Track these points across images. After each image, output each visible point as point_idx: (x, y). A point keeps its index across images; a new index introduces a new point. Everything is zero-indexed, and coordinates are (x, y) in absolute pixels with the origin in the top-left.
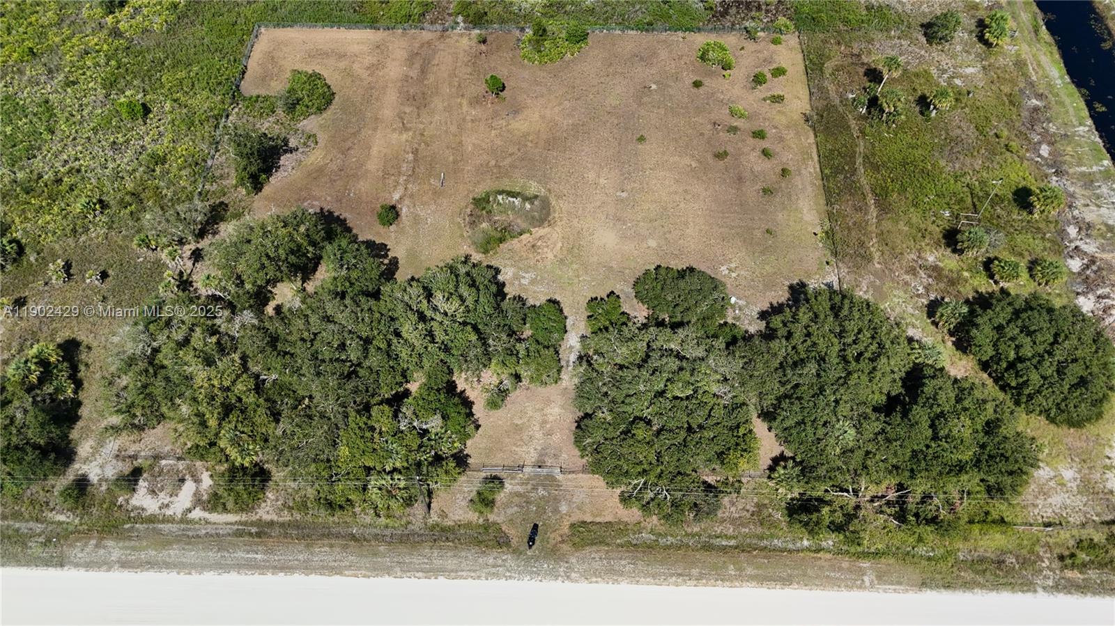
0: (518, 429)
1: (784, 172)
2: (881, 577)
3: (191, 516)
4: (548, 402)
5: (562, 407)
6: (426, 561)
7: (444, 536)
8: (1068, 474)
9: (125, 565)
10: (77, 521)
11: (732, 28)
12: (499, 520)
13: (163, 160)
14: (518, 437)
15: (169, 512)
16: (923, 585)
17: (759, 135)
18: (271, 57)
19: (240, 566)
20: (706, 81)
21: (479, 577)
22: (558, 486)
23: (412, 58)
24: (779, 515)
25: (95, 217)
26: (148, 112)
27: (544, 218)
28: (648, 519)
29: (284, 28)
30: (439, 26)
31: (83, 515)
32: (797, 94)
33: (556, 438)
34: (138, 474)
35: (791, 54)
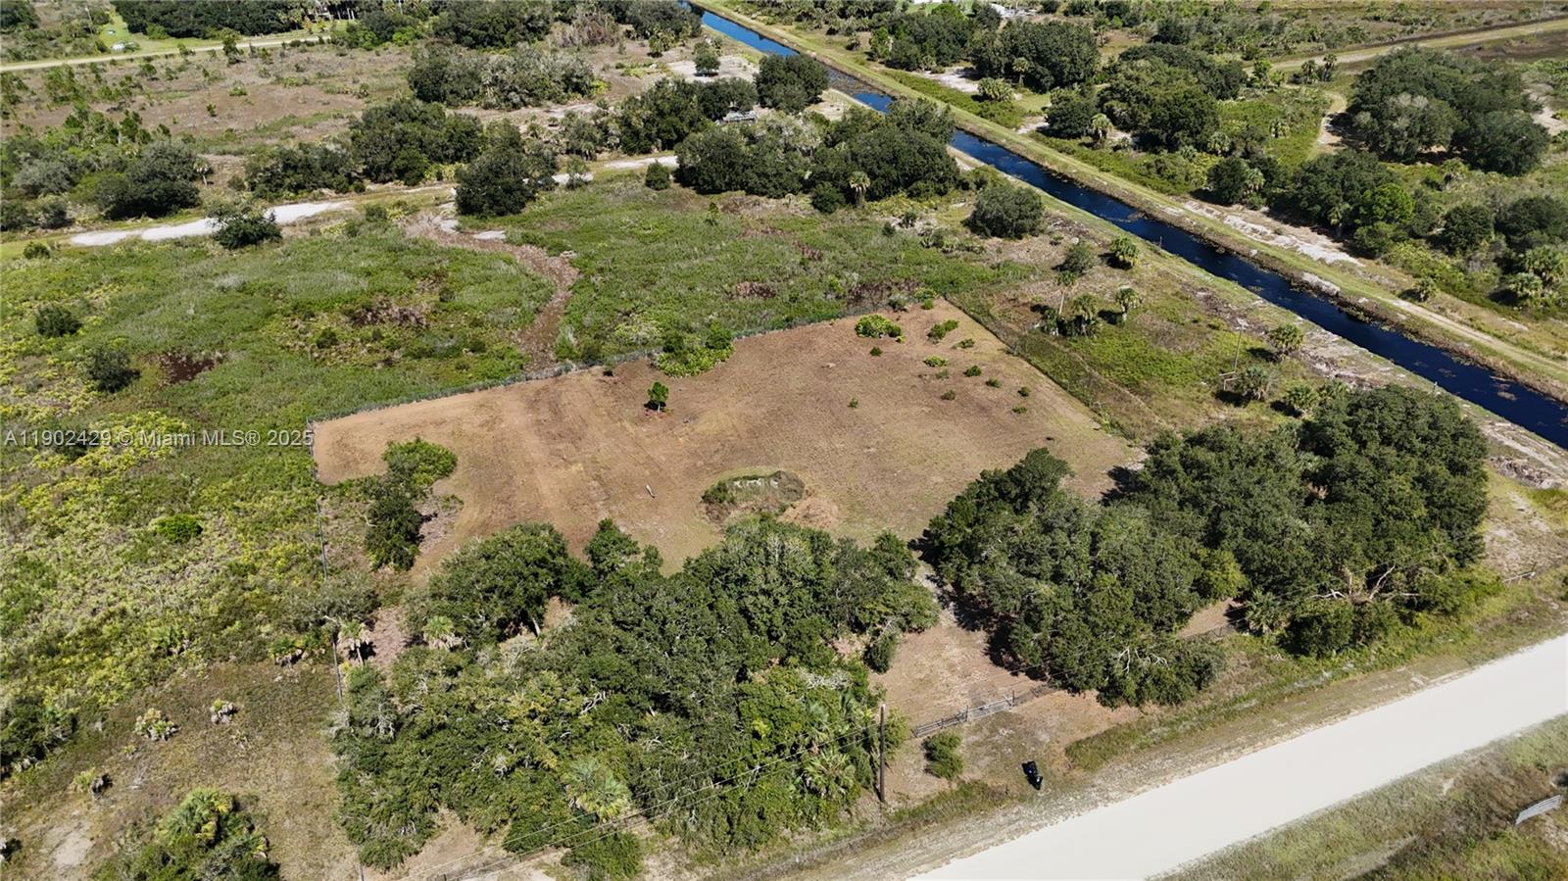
0: (926, 683)
1: (1023, 393)
2: (1429, 673)
4: (940, 646)
5: (960, 645)
6: (920, 851)
7: (916, 819)
11: (876, 306)
12: (977, 775)
13: (252, 569)
14: (932, 691)
16: (1471, 664)
17: (974, 372)
18: (344, 445)
20: (883, 349)
21: (1002, 841)
22: (1019, 719)
23: (533, 405)
24: (1279, 657)
25: (182, 650)
26: (200, 530)
27: (796, 490)
28: (1146, 709)
29: (344, 415)
30: (548, 372)
32: (981, 336)
33: (978, 676)
35: (950, 312)
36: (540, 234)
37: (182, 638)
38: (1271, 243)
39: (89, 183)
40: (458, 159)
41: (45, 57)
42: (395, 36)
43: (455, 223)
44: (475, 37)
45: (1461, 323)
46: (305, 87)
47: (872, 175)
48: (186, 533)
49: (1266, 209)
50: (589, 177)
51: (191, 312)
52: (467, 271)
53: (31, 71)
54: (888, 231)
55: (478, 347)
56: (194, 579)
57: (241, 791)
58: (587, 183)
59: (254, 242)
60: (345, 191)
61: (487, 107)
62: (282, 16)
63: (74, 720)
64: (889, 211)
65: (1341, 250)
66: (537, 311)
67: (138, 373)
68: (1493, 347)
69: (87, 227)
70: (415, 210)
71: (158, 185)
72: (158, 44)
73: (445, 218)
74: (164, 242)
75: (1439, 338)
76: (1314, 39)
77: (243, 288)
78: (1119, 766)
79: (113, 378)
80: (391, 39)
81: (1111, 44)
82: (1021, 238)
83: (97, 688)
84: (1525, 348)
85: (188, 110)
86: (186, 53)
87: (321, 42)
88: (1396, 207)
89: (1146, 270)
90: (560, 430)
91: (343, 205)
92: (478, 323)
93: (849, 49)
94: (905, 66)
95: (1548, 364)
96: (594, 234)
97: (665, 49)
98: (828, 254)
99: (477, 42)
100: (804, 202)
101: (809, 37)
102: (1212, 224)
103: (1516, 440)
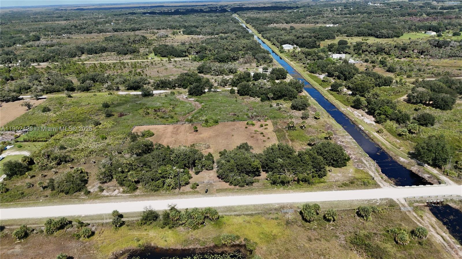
0: (203, 177)
1: (268, 138)
2: (294, 192)
3: (117, 195)
4: (210, 173)
6: (179, 197)
8: (339, 175)
9: (100, 203)
10: (87, 198)
11: (255, 120)
12: (198, 190)
13: (110, 145)
15: (112, 194)
16: (305, 192)
17: (262, 133)
18: (138, 129)
19: (130, 201)
20: (248, 127)
21: (193, 198)
22: (213, 184)
23: (174, 128)
24: (269, 184)
25: (93, 153)
26: (106, 138)
27: (208, 147)
28: (236, 187)
29: (141, 125)
30: (181, 123)
31: (89, 197)
32: (271, 128)
33: (213, 178)
34: (103, 190)
35: (269, 122)
36: (200, 100)
37: (93, 151)
38: (359, 118)
39: (127, 83)
41: (136, 59)
42: (204, 59)
43: (187, 96)
44: (220, 60)
45: (384, 139)
46: (179, 69)
47: (274, 94)
48: (104, 138)
49: (367, 111)
50: (218, 90)
52: (181, 105)
53: (132, 62)
54: (271, 106)
56: (101, 145)
57: (89, 171)
58: (218, 92)
59: (148, 96)
60: (171, 89)
61: (212, 75)
62: (184, 54)
63: (73, 160)
64: (274, 104)
65: (374, 121)
66: (188, 113)
67: (114, 115)
68: (386, 144)
69: (122, 91)
70: (181, 93)
71: (136, 84)
72: (158, 58)
74: (132, 95)
75: (376, 141)
76: (433, 73)
77: (140, 104)
78: (223, 193)
79: (109, 115)
82: (300, 111)
83: (79, 156)
84: (394, 145)
85: (154, 71)
86: (162, 60)
87: (190, 59)
88: (386, 112)
89: (322, 120)
90: (175, 133)
91: (168, 91)
92: (176, 114)
93: (304, 68)
94: (313, 72)
95: (395, 149)
96: (211, 101)
97: (260, 65)
98: (255, 109)
99: (220, 61)
100: (259, 99)
101: (298, 65)
102: (350, 113)
103: (366, 161)
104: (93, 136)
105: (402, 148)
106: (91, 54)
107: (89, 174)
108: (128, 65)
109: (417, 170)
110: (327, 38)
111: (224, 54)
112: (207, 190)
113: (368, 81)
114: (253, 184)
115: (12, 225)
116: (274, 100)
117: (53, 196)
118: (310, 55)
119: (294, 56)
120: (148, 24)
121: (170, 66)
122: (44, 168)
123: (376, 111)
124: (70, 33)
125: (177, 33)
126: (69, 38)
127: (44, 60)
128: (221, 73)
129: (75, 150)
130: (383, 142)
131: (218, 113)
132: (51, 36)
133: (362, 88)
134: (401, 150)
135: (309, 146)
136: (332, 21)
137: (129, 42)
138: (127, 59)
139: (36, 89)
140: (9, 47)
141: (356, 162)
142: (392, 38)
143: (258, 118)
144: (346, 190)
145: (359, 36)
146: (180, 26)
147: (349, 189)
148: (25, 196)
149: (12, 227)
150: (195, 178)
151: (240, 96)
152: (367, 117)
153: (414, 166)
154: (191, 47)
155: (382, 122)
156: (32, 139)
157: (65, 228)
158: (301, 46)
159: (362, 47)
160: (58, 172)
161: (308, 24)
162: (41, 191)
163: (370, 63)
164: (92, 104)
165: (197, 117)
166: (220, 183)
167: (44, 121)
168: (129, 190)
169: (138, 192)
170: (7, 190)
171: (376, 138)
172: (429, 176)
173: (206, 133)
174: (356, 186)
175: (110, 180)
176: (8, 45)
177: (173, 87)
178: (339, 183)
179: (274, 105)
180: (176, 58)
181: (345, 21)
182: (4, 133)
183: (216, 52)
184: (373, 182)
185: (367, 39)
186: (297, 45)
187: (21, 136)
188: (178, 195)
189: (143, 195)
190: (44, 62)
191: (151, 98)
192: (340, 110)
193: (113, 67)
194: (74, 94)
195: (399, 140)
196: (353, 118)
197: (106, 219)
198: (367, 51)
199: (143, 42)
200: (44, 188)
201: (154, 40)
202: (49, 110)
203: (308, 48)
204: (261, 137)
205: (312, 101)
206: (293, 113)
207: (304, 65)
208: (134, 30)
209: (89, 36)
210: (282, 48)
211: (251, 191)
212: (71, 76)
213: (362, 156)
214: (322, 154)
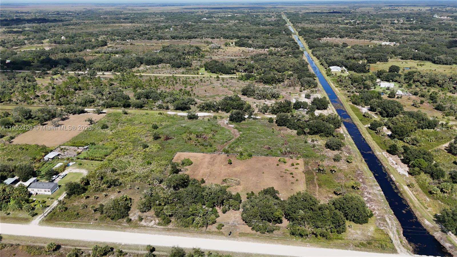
0: (229, 217)
1: (297, 180)
2: (311, 245)
3: (153, 226)
4: (236, 213)
5: (239, 214)
6: (205, 236)
8: (359, 232)
9: (138, 232)
10: (128, 226)
11: (287, 156)
12: (223, 231)
13: (154, 171)
15: (149, 225)
16: (321, 247)
17: (292, 174)
18: (179, 157)
19: (163, 234)
20: (280, 165)
21: (217, 239)
22: (237, 227)
23: (211, 158)
24: (288, 234)
25: (138, 179)
26: (151, 163)
27: (239, 184)
28: (257, 233)
29: (183, 152)
30: (218, 153)
31: (130, 224)
32: (301, 168)
33: (237, 219)
34: (142, 219)
35: (301, 161)
36: (239, 127)
37: (138, 177)
38: (393, 166)
39: (176, 103)
40: (238, 109)
41: (188, 74)
42: (250, 79)
43: (227, 122)
44: (265, 81)
45: (414, 195)
46: (225, 88)
47: (311, 129)
48: (149, 163)
49: (402, 158)
50: (258, 117)
51: (174, 129)
52: (221, 132)
53: (183, 77)
54: (306, 142)
55: (211, 146)
56: (146, 170)
57: (132, 198)
58: (257, 119)
59: (192, 119)
60: (215, 112)
61: (255, 98)
62: (232, 71)
63: (121, 183)
64: (309, 139)
65: (408, 172)
66: (226, 142)
67: (160, 138)
68: (414, 201)
69: (171, 111)
70: (223, 118)
71: (184, 105)
72: (208, 74)
73: (227, 121)
74: (180, 116)
75: (405, 196)
77: (185, 127)
78: (244, 238)
79: (156, 138)
80: (249, 79)
81: (420, 107)
82: (334, 150)
83: (126, 180)
84: (422, 204)
85: (202, 90)
86: (211, 77)
87: (237, 78)
88: (420, 165)
89: (354, 164)
90: (212, 164)
91: (212, 114)
92: (215, 142)
93: (348, 97)
94: (356, 104)
95: (422, 208)
96: (249, 129)
97: (304, 90)
98: (289, 144)
99: (265, 83)
100: (295, 132)
101: (343, 92)
102: (384, 158)
103: (390, 219)
104: (140, 159)
105: (430, 209)
106: (149, 65)
107: (132, 201)
108: (180, 80)
109: (440, 236)
110: (379, 60)
111: (270, 75)
112: (231, 232)
113: (410, 123)
114: (274, 232)
115: (67, 245)
116: (310, 134)
117: (102, 219)
118: (356, 83)
119: (340, 81)
120: (203, 32)
121: (217, 84)
122: (97, 190)
123: (411, 161)
124: (133, 39)
125: (229, 44)
126: (131, 44)
127: (108, 70)
128: (263, 97)
129: (124, 174)
130: (412, 198)
131: (254, 144)
132: (117, 41)
133: (401, 131)
134: (428, 210)
135: (335, 195)
136: (389, 37)
137: (183, 53)
138: (180, 74)
139: (99, 102)
140: (80, 51)
141: (379, 219)
142: (450, 64)
143: (291, 155)
144: (362, 251)
145: (414, 60)
146: (233, 36)
147: (365, 251)
148: (79, 217)
149: (66, 247)
150: (222, 218)
151: (278, 127)
152: (401, 166)
153: (437, 231)
154: (240, 65)
155: (416, 175)
156: (91, 158)
157: (108, 255)
158: (349, 69)
159: (413, 76)
160: (107, 195)
161: (363, 40)
162: (93, 214)
163: (419, 96)
164: (143, 123)
165: (234, 147)
166: (244, 226)
167: (102, 138)
168: (163, 223)
169: (170, 226)
170: (66, 209)
171: (406, 193)
172: (450, 245)
173: (239, 166)
174: (373, 247)
175: (149, 210)
176: (80, 50)
177: (216, 110)
178: (356, 242)
179: (309, 141)
180: (224, 75)
181: (403, 39)
182: (68, 148)
183: (263, 71)
184: (391, 246)
185: (422, 64)
186: (346, 67)
187: (82, 152)
188: (204, 233)
189: (175, 229)
190: (108, 71)
191: (195, 121)
192: (375, 153)
193: (166, 82)
194: (128, 111)
195: (429, 198)
196: (387, 165)
197: (141, 250)
198: (418, 81)
199: (196, 54)
200: (95, 211)
201: (207, 51)
202: (107, 127)
203: (357, 72)
204: (289, 177)
205: (348, 139)
206: (326, 152)
207: (348, 93)
208: (190, 38)
209: (149, 43)
210: (330, 70)
211: (271, 240)
212: (129, 89)
213: (386, 213)
214: (344, 209)
